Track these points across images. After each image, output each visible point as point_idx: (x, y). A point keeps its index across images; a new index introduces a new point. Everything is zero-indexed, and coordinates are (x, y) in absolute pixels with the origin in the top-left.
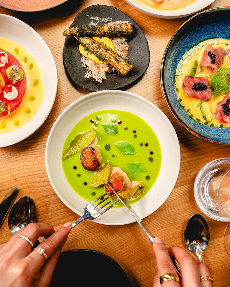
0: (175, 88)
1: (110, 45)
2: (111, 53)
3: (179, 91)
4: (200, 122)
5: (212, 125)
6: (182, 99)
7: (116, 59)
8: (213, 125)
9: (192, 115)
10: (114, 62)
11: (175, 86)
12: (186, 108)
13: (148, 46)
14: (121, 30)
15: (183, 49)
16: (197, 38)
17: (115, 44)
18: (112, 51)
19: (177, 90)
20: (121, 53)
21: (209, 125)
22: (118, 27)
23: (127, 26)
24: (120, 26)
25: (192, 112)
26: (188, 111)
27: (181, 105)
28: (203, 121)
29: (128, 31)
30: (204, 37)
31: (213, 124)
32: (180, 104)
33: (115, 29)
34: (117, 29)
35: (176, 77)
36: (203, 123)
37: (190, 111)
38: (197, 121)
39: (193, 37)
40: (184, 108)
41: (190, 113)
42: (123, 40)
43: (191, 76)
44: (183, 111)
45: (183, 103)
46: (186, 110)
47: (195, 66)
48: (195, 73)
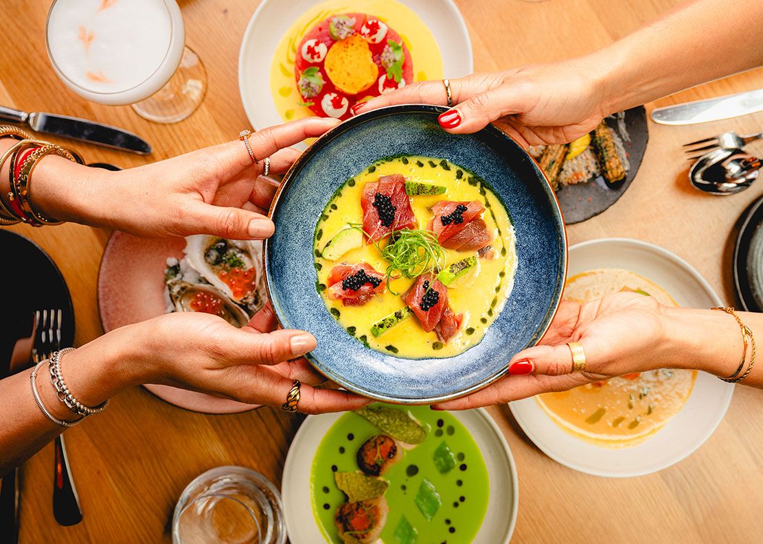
0: (375, 165)
1: (577, 147)
2: (561, 152)
3: (371, 174)
4: (316, 240)
5: (319, 267)
6: (356, 185)
7: (553, 162)
8: (320, 270)
9: (327, 217)
10: (548, 162)
11: (379, 163)
12: (338, 201)
13: (596, 214)
14: (606, 159)
15: (462, 154)
16: (495, 178)
17: (583, 155)
18: (566, 154)
19: (373, 170)
20: (570, 170)
21: (318, 260)
22: (611, 151)
23: (617, 167)
24: (613, 156)
25: (333, 215)
26: (335, 207)
27: (341, 188)
28: (320, 245)
29: (609, 172)
30: (503, 193)
31: (322, 269)
32: (344, 184)
33: (605, 148)
34: (606, 151)
35: (401, 159)
36: (316, 248)
37: (332, 210)
38: (318, 233)
39: (493, 168)
40: (337, 197)
41: (330, 211)
42: (593, 169)
43: (406, 186)
44: (331, 194)
45: (347, 190)
46: (333, 203)
47: (430, 188)
48: (414, 192)
